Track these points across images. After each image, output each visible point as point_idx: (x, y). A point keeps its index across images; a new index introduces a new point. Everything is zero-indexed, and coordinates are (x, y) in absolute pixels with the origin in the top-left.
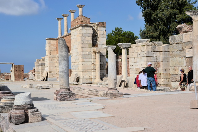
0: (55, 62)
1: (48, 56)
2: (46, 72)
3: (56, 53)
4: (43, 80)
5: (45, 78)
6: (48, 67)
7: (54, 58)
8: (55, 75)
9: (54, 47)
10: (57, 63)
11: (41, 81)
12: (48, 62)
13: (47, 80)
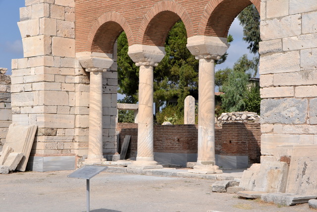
0: (67, 87)
1: (41, 61)
2: (29, 131)
3: (73, 46)
4: (17, 170)
5: (24, 158)
6: (41, 109)
7: (64, 71)
8: (67, 146)
9: (66, 23)
10: (77, 94)
11: (10, 172)
12: (40, 86)
13: (29, 168)
